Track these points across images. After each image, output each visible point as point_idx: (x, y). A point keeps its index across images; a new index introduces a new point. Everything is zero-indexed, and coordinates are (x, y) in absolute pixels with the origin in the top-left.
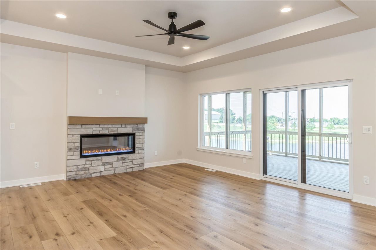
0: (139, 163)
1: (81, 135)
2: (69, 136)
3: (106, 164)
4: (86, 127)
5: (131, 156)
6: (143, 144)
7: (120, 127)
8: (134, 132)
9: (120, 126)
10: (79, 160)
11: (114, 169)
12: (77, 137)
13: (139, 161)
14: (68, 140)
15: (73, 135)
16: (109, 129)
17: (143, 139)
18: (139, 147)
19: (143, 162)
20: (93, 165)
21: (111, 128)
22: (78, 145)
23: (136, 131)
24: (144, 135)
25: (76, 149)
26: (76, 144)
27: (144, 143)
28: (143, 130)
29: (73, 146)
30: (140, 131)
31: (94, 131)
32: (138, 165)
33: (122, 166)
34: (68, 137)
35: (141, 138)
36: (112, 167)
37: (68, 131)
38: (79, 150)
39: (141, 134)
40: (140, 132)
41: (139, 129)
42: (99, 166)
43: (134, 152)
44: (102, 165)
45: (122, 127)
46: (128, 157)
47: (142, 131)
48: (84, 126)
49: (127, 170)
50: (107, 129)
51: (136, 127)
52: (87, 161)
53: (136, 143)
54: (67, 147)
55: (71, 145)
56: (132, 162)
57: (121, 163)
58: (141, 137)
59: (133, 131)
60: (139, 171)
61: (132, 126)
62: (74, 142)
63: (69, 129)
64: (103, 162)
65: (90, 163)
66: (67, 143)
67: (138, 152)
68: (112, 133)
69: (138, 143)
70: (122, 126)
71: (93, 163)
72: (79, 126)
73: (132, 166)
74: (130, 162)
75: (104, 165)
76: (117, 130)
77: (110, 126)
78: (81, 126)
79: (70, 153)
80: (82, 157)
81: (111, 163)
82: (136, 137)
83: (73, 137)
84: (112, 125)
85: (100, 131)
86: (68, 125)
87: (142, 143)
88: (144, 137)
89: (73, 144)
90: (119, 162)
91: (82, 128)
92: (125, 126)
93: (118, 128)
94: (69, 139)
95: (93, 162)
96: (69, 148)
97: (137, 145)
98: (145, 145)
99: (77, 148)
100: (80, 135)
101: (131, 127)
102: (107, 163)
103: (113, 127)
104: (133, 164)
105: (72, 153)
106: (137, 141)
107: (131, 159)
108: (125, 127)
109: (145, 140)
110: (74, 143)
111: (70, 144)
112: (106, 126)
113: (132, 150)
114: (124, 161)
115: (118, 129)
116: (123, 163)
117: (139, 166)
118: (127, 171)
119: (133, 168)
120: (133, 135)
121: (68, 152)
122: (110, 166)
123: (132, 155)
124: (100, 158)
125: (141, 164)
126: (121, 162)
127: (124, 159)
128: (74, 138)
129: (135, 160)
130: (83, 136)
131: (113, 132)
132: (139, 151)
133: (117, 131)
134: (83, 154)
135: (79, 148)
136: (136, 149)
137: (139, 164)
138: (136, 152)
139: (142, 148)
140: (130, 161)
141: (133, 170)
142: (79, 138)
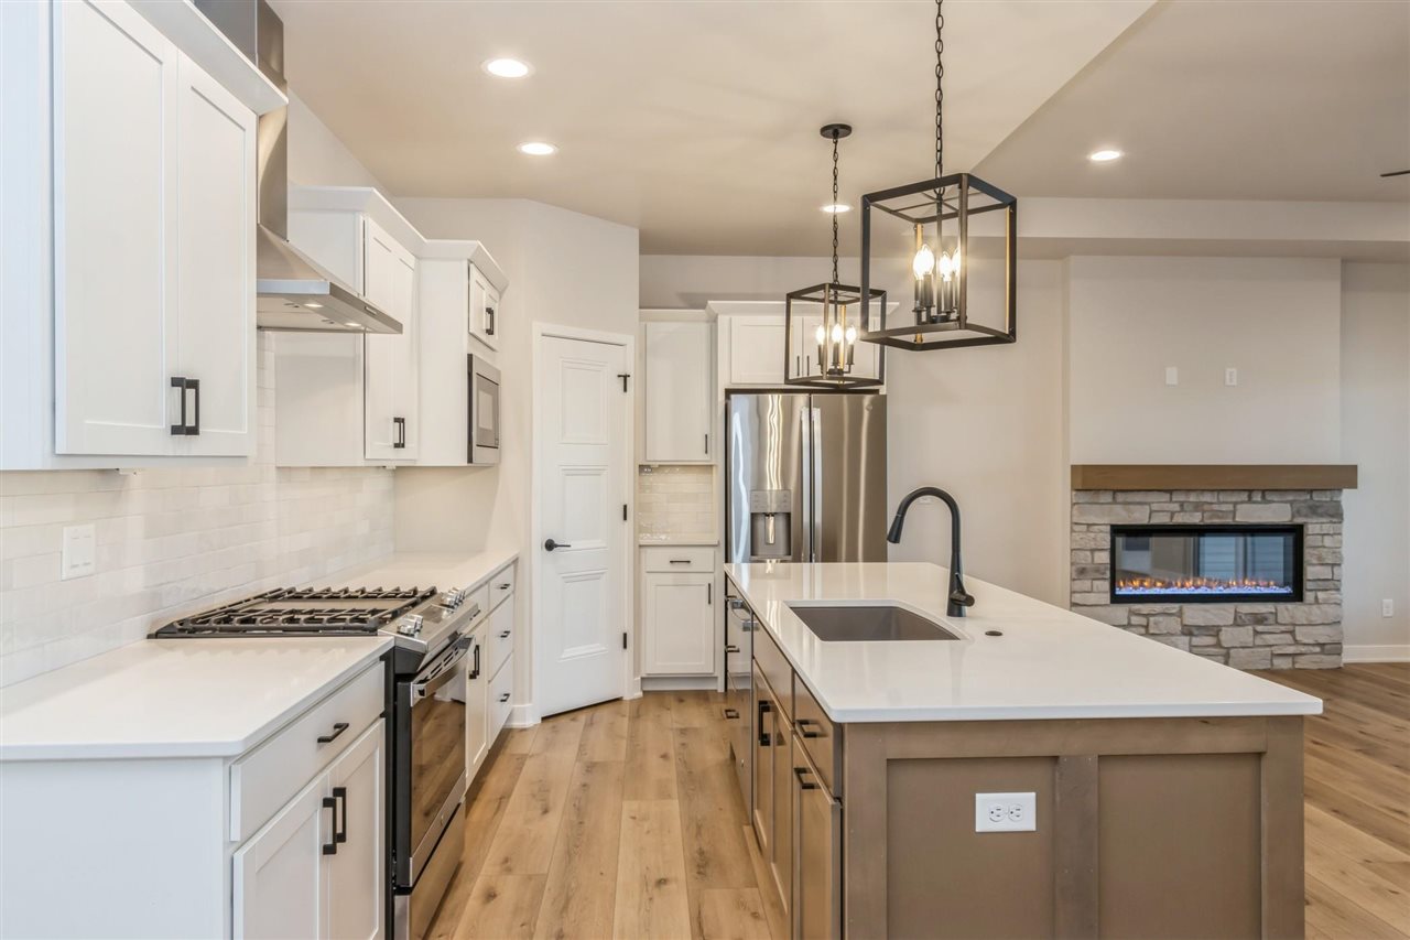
0: (1321, 641)
1: (1112, 526)
2: (1076, 528)
3: (1196, 632)
4: (1129, 500)
5: (1287, 611)
6: (1336, 569)
7: (1242, 502)
8: (1299, 520)
9: (1244, 496)
10: (1109, 609)
11: (1224, 651)
12: (1101, 532)
13: (1323, 634)
14: (1072, 541)
15: (1089, 525)
16: (1206, 507)
17: (1336, 551)
18: (1319, 580)
19: (1336, 639)
20: (1151, 631)
21: (1212, 503)
22: (1104, 558)
23: (1306, 516)
24: (1340, 534)
25: (1097, 571)
26: (1097, 554)
27: (1339, 565)
28: (1336, 514)
29: (1090, 560)
30: (1322, 516)
31: (1153, 515)
32: (1318, 649)
33: (1254, 646)
34: (1072, 531)
35: (1327, 545)
36: (1219, 645)
37: (1075, 512)
38: (1108, 575)
39: (1327, 528)
40: (1324, 520)
41: (1320, 511)
42: (1172, 635)
43: (1297, 596)
44: (1184, 634)
45: (1250, 500)
46: (1276, 614)
47: (1332, 516)
48: (1121, 497)
49: (1271, 660)
50: (1198, 507)
51: (1306, 501)
52: (1132, 613)
53: (1305, 565)
54: (1072, 564)
55: (1084, 558)
56: (1292, 633)
57: (1251, 632)
58: (1328, 541)
59: (1293, 516)
60: (1320, 669)
61: (1290, 498)
62: (1094, 547)
63: (1076, 506)
64: (1186, 622)
65: (1143, 621)
66: (1072, 550)
67: (1316, 598)
68: (1216, 521)
69: (1315, 561)
70: (1254, 499)
71: (1151, 624)
72: (1107, 497)
73: (1291, 650)
74: (1283, 632)
75: (1190, 634)
76: (1234, 512)
77: (1207, 497)
78: (1114, 498)
79: (1079, 585)
80: (1116, 599)
81: (1214, 631)
82: (1308, 541)
83: (1088, 531)
84: (1216, 493)
85: (1173, 514)
86: (1074, 493)
87: (1333, 565)
88: (1341, 542)
89: (1088, 553)
90: (1241, 629)
91: (1115, 502)
92: (1263, 497)
93: (1235, 504)
94: (1078, 538)
95: (1152, 619)
96: (1079, 566)
97: (1311, 572)
98: (1346, 573)
99: (1102, 567)
100: (1109, 528)
101: (1286, 502)
102: (1199, 627)
103: (1219, 503)
104: (1296, 641)
105: (1085, 584)
106: (1309, 555)
107: (1288, 620)
108: (1265, 501)
109: (1345, 551)
110: (1092, 551)
111: (1081, 554)
112: (1193, 498)
113: (1287, 590)
114: (1260, 628)
115: (1239, 506)
116: (1256, 633)
117: (1322, 653)
118: (1272, 664)
119: (1299, 659)
120: (1295, 532)
121: (1074, 580)
122: (1211, 640)
123: (1290, 606)
124: (1174, 607)
125: (1327, 647)
126: (1250, 628)
127: (1259, 619)
128: (1092, 535)
129: (1304, 629)
130: (1117, 530)
131: (1219, 517)
132: (1321, 595)
133: (1234, 517)
134: (1118, 592)
135: (1106, 569)
136: (1308, 585)
137: (1322, 645)
138: (1309, 596)
139: (1333, 584)
140: (1283, 628)
141: (1297, 666)
142: (1108, 538)
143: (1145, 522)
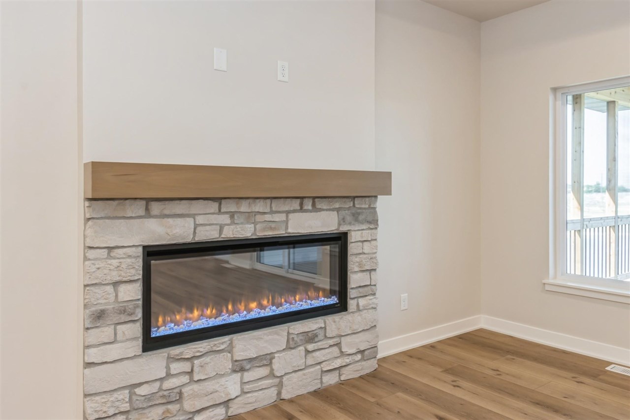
0: (362, 349)
1: (145, 247)
2: (91, 254)
3: (248, 367)
4: (167, 212)
5: (334, 323)
6: (373, 273)
7: (294, 211)
8: (344, 229)
9: (296, 205)
10: (140, 360)
11: (277, 380)
12: (130, 257)
13: (362, 341)
14: (86, 273)
15: (110, 249)
16: (259, 218)
17: (373, 258)
18: (360, 287)
19: (373, 344)
20: (196, 378)
21: (265, 213)
22: (133, 293)
23: (350, 224)
24: (376, 240)
25: (123, 311)
26: (122, 288)
27: (375, 270)
28: (373, 222)
29: (112, 298)
30: (362, 223)
31: (199, 229)
32: (359, 357)
33: (307, 367)
34: (86, 259)
35: (365, 251)
36: (272, 375)
37: (89, 232)
38: (139, 314)
39: (367, 235)
40: (364, 227)
41: (361, 218)
42: (222, 376)
43: (342, 306)
44: (235, 371)
45: (302, 209)
46: (325, 328)
47: (370, 223)
48: (156, 208)
49: (321, 379)
50: (250, 217)
51: (349, 208)
52: (171, 359)
53: (349, 273)
54: (86, 306)
55: (105, 298)
56: (338, 345)
57: (303, 353)
58: (367, 248)
59: (339, 225)
60: (361, 377)
61: (337, 205)
62: (118, 279)
63: (90, 223)
64: (236, 358)
65: (186, 366)
66: (85, 286)
67: (358, 305)
68: (269, 233)
69: (356, 269)
70: (305, 208)
71: (196, 369)
72: (138, 209)
73: (338, 363)
74: (331, 346)
75: (242, 370)
76: (287, 222)
77: (259, 206)
78: (147, 209)
79: (96, 336)
80: (151, 344)
81: (266, 360)
82: (352, 248)
83: (109, 257)
84: (268, 201)
85: (221, 227)
86: (87, 204)
87: (371, 271)
88: (376, 247)
89: (110, 289)
90: (293, 351)
91: (148, 214)
92: (314, 205)
93: (288, 213)
94: (93, 269)
95: (196, 362)
96: (93, 309)
97: (355, 279)
98: (378, 277)
99: (131, 306)
100: (140, 249)
101: (333, 210)
102: (251, 360)
103: (272, 212)
104: (342, 352)
105: (105, 332)
106: (353, 263)
107: (334, 334)
108: (315, 209)
109: (380, 257)
110: (116, 284)
111: (98, 291)
112: (244, 207)
113: (334, 300)
114: (310, 347)
115: (291, 216)
116: (308, 352)
117: (363, 359)
118: (322, 382)
119: (344, 370)
120: (340, 240)
121: (88, 329)
122: (264, 371)
123: (336, 317)
124: (222, 342)
125: (366, 353)
126: (302, 348)
127: (311, 338)
128: (115, 262)
129: (348, 339)
130: (152, 253)
131: (271, 229)
132: (362, 302)
133: (287, 228)
134: (155, 333)
135: (136, 307)
136: (352, 293)
137: (362, 352)
138: (352, 304)
139: (369, 290)
140: (331, 342)
141: (342, 379)
142: (139, 264)
143: (189, 239)
